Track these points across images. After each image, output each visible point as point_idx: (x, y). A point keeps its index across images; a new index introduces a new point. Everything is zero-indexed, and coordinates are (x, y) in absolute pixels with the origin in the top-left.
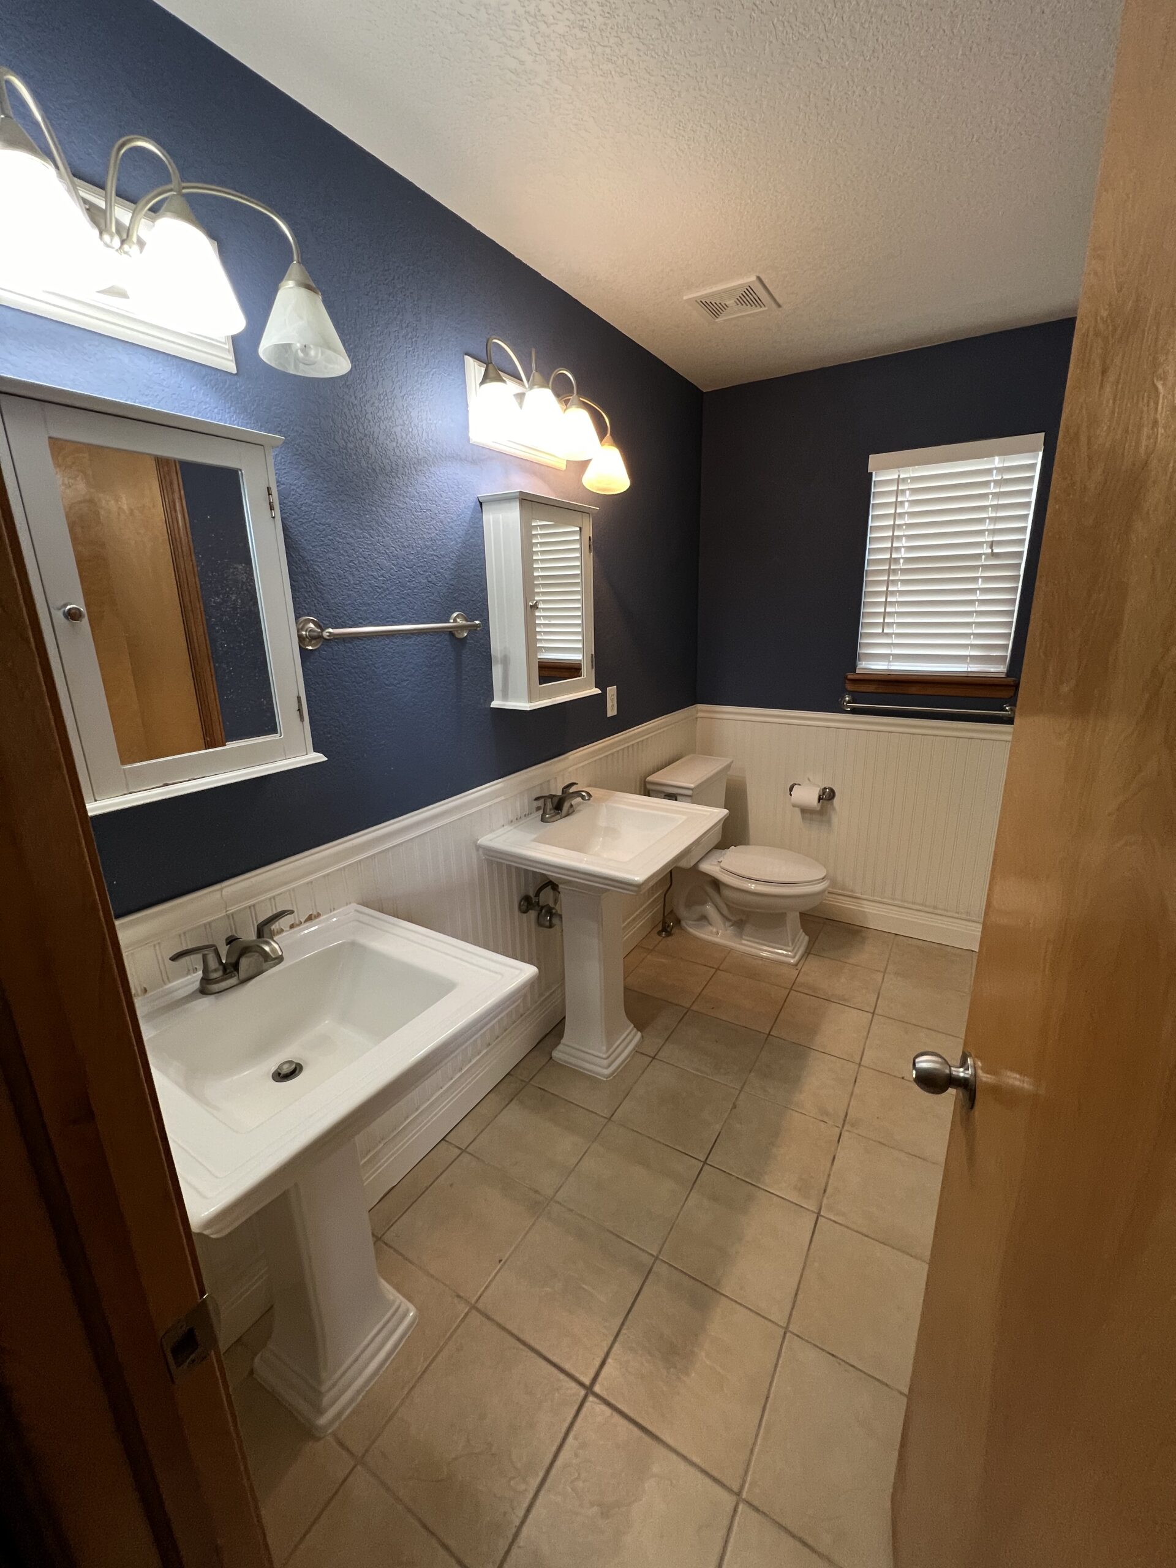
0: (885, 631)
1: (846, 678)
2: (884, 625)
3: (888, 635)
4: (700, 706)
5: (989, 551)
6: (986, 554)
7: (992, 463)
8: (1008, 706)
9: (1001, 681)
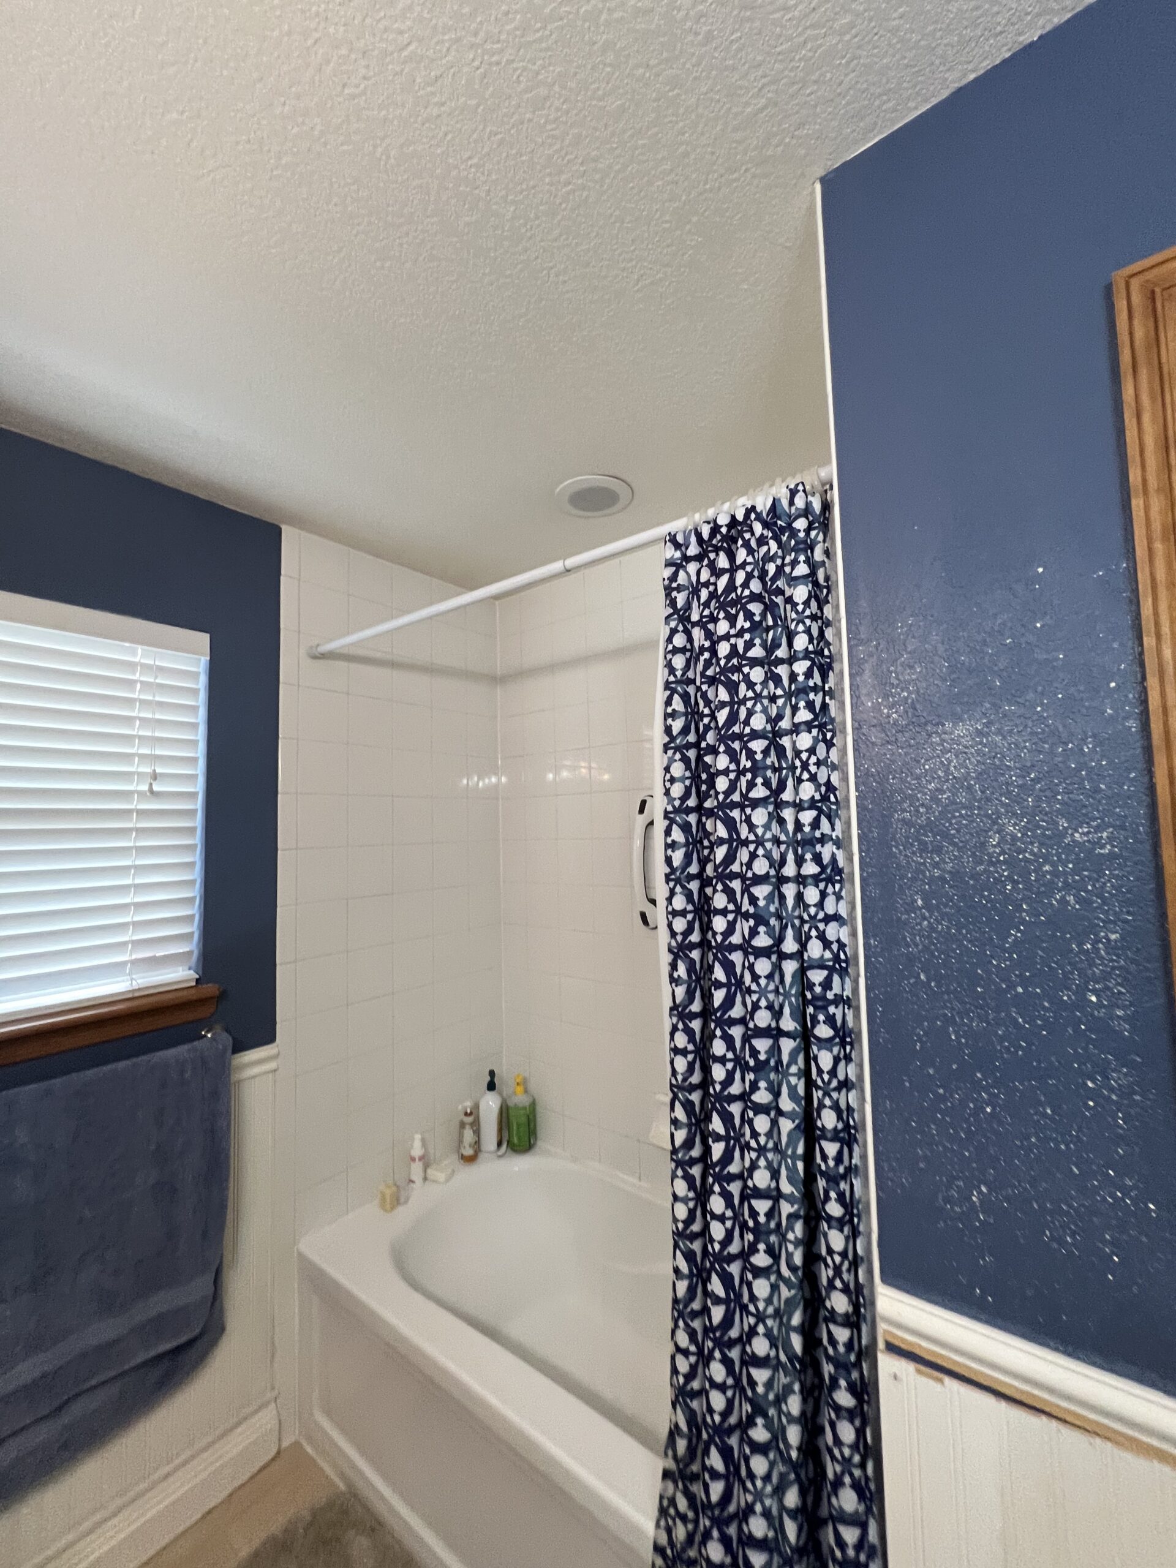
5: (145, 787)
6: (140, 793)
7: (134, 653)
8: (208, 1032)
9: (193, 995)
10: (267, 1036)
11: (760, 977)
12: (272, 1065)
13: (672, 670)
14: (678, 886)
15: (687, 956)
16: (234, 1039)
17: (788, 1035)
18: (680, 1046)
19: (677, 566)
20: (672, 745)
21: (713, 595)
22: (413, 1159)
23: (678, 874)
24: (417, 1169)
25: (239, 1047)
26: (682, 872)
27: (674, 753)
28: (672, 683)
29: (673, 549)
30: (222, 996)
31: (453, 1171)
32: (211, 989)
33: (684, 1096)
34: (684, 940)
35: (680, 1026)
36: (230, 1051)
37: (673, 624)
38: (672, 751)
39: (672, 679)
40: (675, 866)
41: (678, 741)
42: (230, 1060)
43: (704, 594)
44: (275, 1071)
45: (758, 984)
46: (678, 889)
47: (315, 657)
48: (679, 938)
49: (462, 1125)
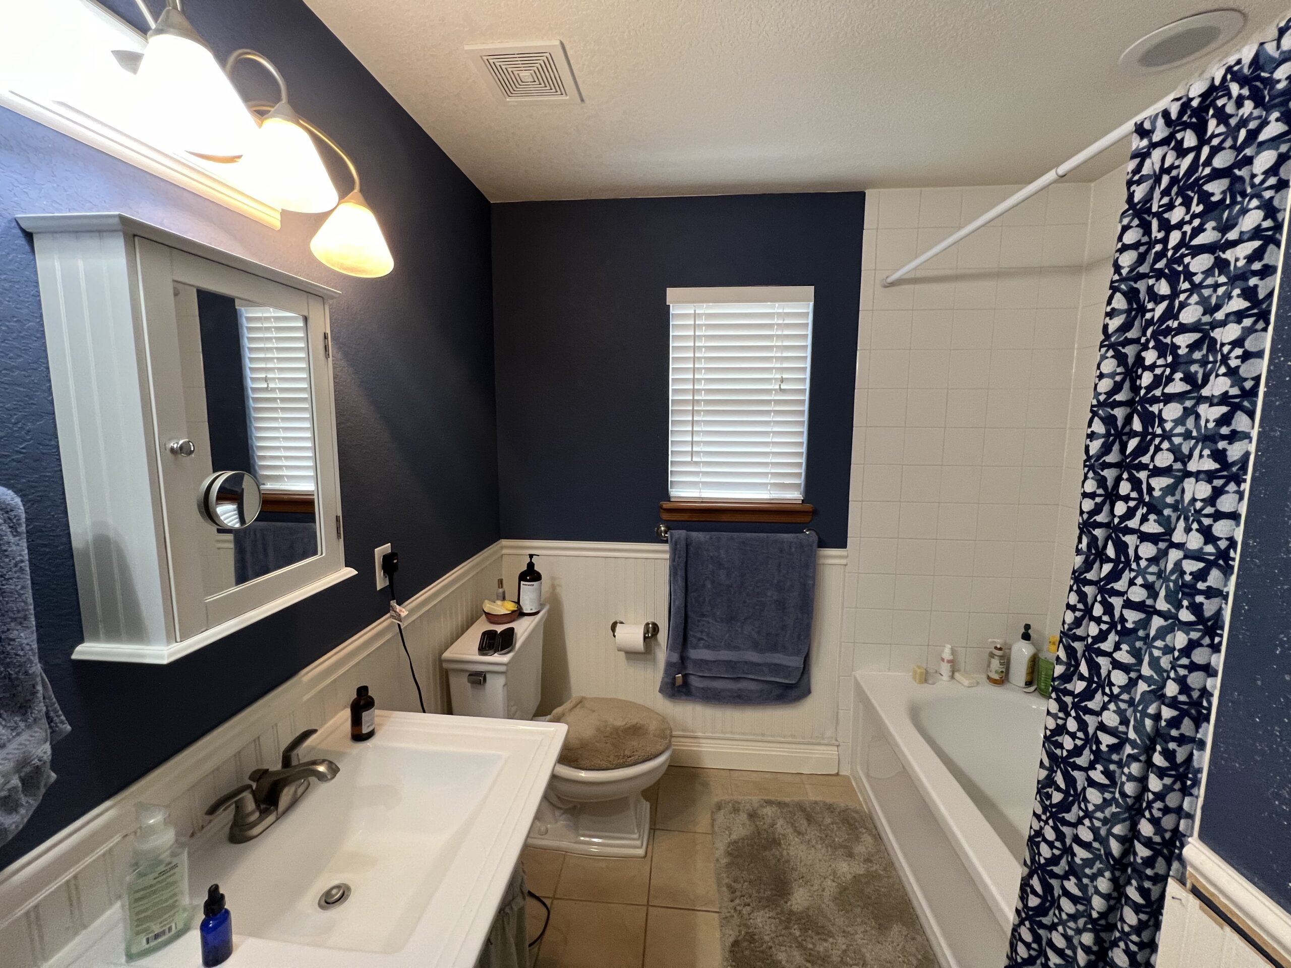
0: (694, 459)
1: (661, 507)
2: (692, 453)
3: (697, 463)
4: (504, 542)
5: (777, 387)
6: (775, 390)
7: (774, 307)
8: (807, 531)
9: (799, 508)
10: (843, 544)
11: (1141, 558)
12: (843, 561)
13: (1117, 268)
14: (1091, 472)
15: (1090, 532)
16: (819, 538)
17: (1160, 613)
18: (1072, 603)
19: (1142, 156)
20: (1106, 343)
21: (1174, 181)
22: (943, 660)
23: (1092, 461)
24: (945, 669)
25: (822, 544)
26: (1096, 460)
27: (1107, 351)
28: (1116, 281)
29: (1138, 138)
30: (814, 512)
31: (978, 683)
32: (808, 507)
33: (1066, 641)
34: (1089, 518)
35: (1075, 588)
36: (815, 545)
37: (1126, 221)
38: (1105, 349)
39: (1116, 277)
40: (1091, 455)
41: (1113, 339)
42: (815, 552)
43: (1165, 180)
44: (846, 565)
45: (1138, 565)
46: (1091, 474)
47: (885, 287)
48: (1085, 516)
49: (992, 655)
